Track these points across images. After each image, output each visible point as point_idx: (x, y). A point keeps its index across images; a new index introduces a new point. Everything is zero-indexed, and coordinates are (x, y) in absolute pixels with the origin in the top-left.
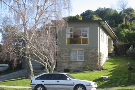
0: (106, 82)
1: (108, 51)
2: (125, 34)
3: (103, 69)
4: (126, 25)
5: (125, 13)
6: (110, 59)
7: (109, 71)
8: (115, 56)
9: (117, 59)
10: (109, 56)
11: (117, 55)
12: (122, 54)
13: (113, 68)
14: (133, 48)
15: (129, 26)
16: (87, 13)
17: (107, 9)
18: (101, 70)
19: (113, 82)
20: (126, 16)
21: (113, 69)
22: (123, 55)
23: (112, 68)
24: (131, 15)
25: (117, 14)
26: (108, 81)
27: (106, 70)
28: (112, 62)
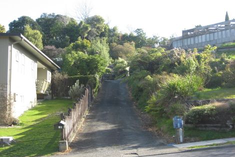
0: (7, 148)
1: (37, 91)
2: (74, 61)
3: (16, 124)
4: (83, 44)
5: (88, 24)
6: (39, 105)
7: (25, 127)
8: (52, 99)
9: (51, 105)
10: (38, 99)
11: (55, 98)
12: (63, 95)
13: (36, 121)
14: (80, 85)
15: (87, 46)
16: (20, 21)
17: (58, 16)
18: (11, 126)
19: (19, 149)
20: (90, 29)
21: (35, 123)
22: (66, 97)
23: (33, 121)
24: (98, 28)
25: (75, 25)
26: (12, 146)
27: (21, 124)
28: (39, 111)
